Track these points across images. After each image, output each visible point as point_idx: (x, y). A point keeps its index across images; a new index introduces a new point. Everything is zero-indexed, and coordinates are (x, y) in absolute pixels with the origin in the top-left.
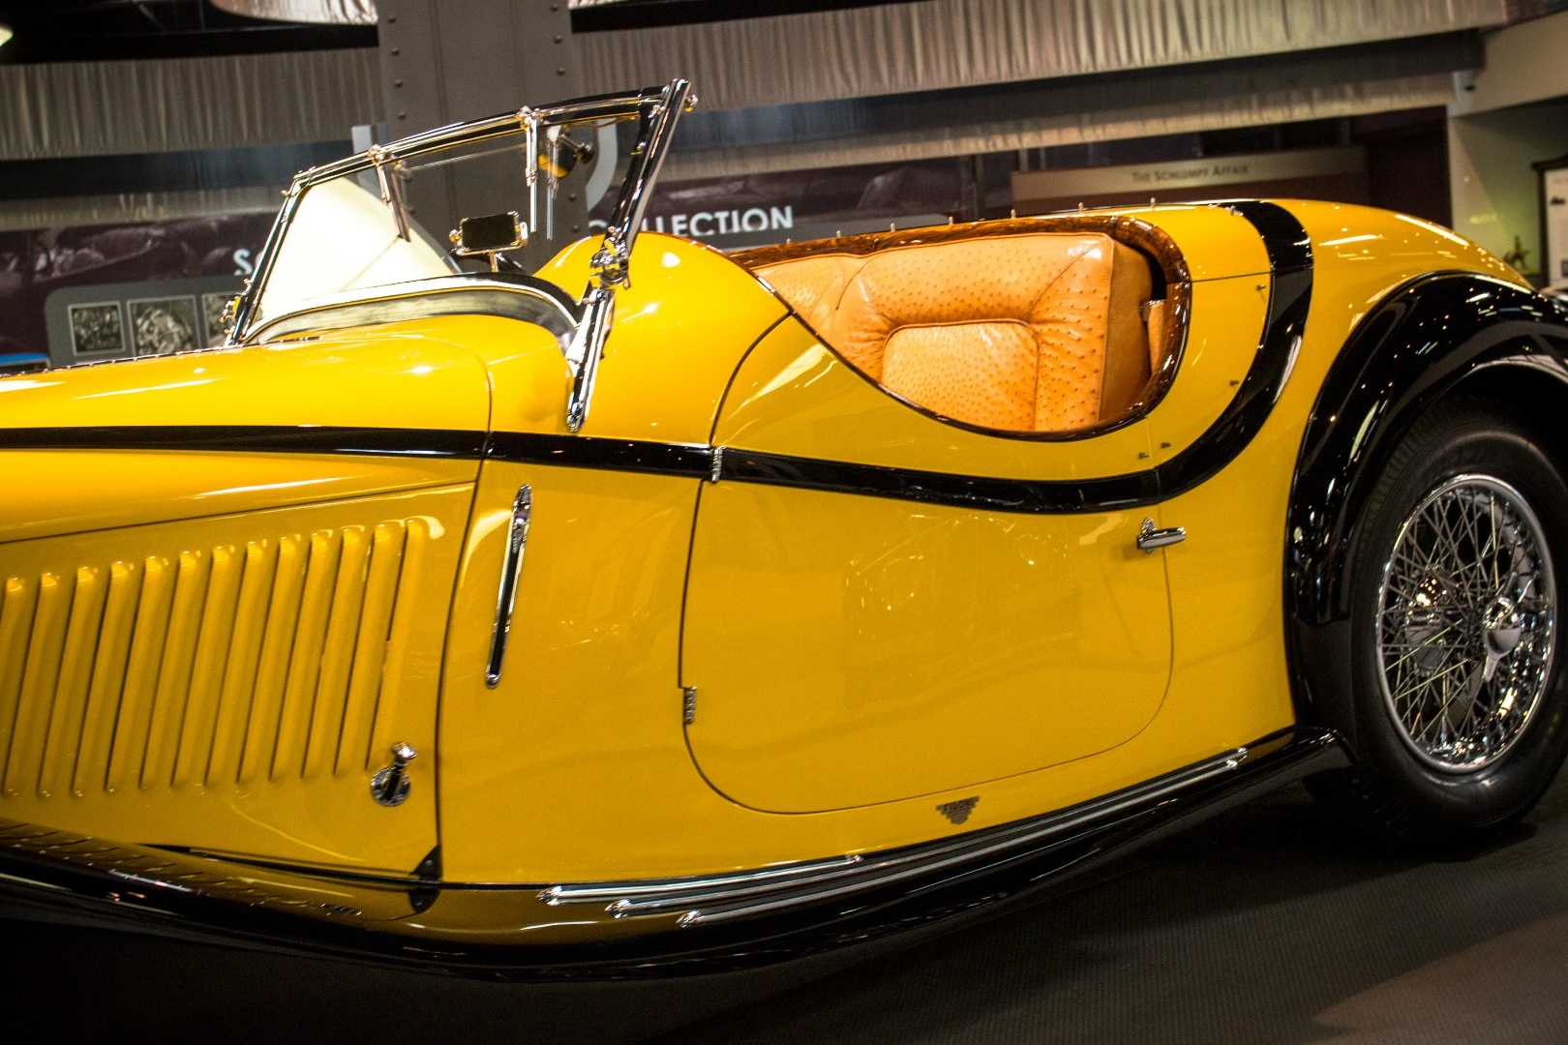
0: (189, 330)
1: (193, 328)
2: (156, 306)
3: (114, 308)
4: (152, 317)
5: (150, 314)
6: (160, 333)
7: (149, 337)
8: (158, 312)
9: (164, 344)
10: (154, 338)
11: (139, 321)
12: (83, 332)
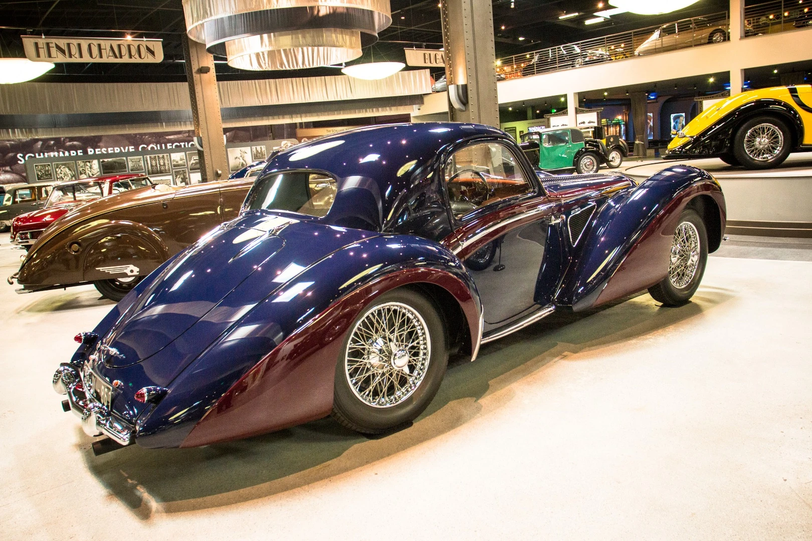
0: (73, 172)
1: (74, 171)
2: (63, 165)
3: (49, 165)
4: (61, 168)
5: (61, 167)
6: (64, 174)
7: (61, 175)
8: (63, 167)
9: (66, 177)
10: (63, 175)
11: (57, 170)
12: (39, 173)
